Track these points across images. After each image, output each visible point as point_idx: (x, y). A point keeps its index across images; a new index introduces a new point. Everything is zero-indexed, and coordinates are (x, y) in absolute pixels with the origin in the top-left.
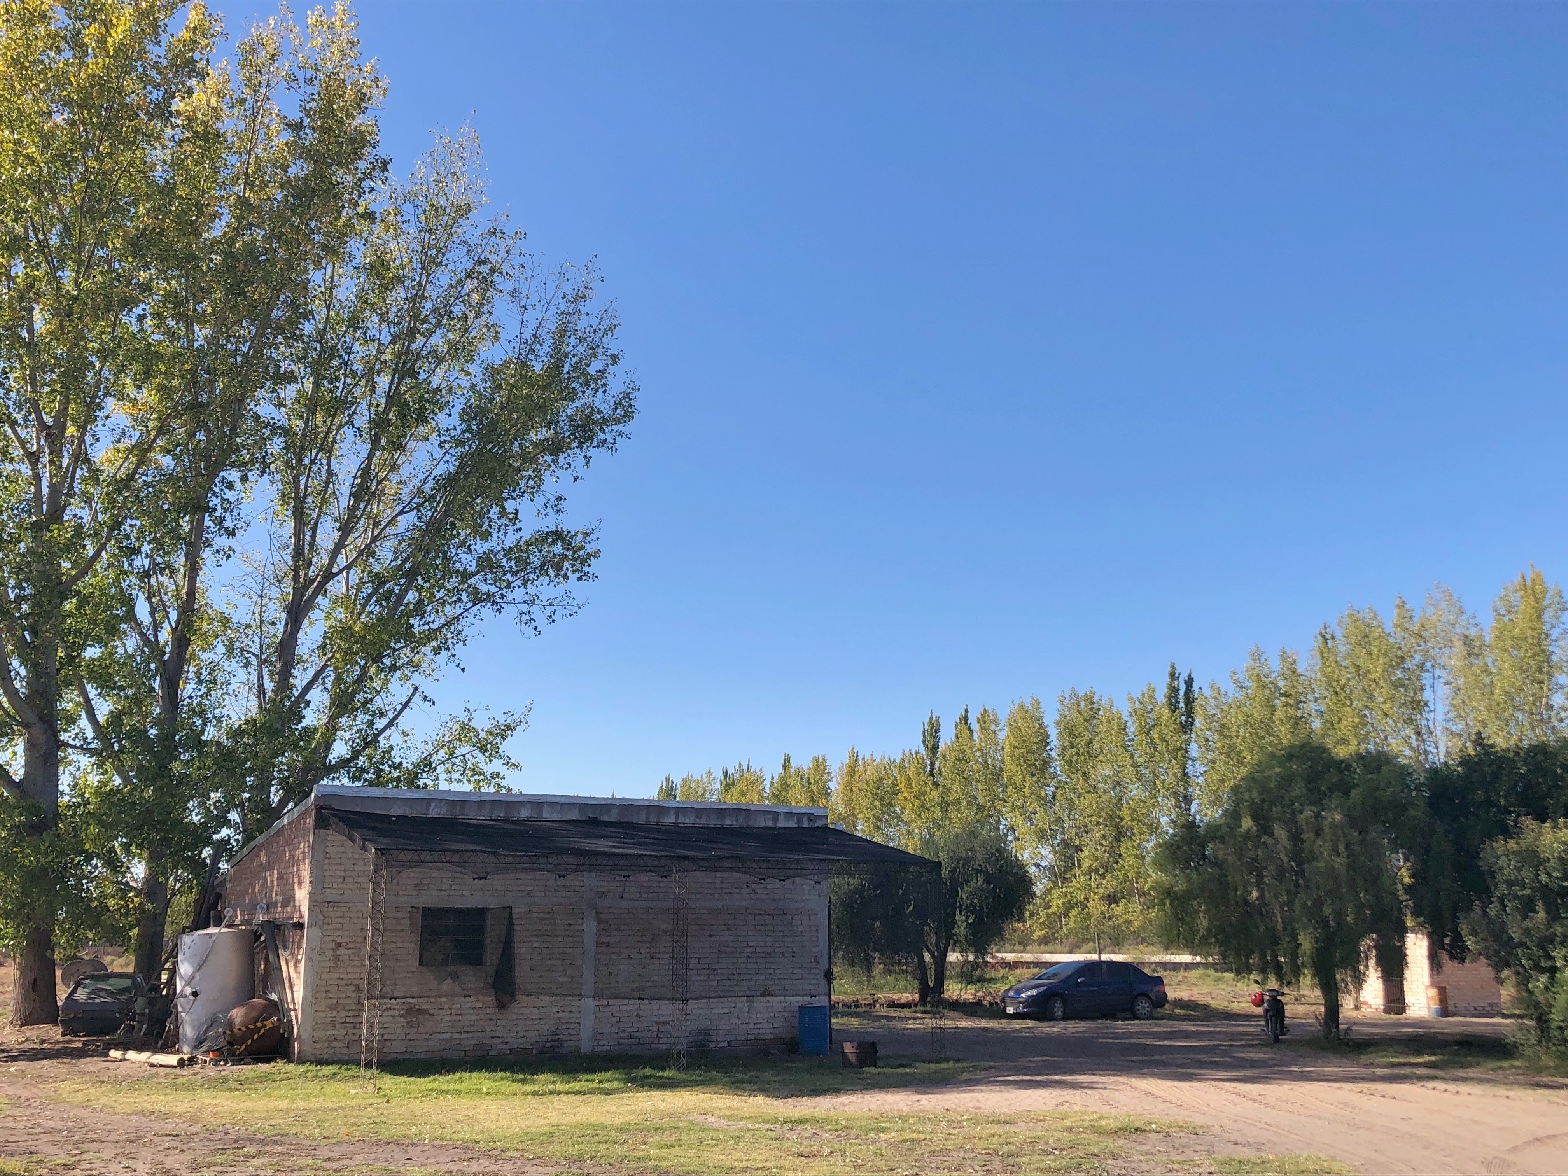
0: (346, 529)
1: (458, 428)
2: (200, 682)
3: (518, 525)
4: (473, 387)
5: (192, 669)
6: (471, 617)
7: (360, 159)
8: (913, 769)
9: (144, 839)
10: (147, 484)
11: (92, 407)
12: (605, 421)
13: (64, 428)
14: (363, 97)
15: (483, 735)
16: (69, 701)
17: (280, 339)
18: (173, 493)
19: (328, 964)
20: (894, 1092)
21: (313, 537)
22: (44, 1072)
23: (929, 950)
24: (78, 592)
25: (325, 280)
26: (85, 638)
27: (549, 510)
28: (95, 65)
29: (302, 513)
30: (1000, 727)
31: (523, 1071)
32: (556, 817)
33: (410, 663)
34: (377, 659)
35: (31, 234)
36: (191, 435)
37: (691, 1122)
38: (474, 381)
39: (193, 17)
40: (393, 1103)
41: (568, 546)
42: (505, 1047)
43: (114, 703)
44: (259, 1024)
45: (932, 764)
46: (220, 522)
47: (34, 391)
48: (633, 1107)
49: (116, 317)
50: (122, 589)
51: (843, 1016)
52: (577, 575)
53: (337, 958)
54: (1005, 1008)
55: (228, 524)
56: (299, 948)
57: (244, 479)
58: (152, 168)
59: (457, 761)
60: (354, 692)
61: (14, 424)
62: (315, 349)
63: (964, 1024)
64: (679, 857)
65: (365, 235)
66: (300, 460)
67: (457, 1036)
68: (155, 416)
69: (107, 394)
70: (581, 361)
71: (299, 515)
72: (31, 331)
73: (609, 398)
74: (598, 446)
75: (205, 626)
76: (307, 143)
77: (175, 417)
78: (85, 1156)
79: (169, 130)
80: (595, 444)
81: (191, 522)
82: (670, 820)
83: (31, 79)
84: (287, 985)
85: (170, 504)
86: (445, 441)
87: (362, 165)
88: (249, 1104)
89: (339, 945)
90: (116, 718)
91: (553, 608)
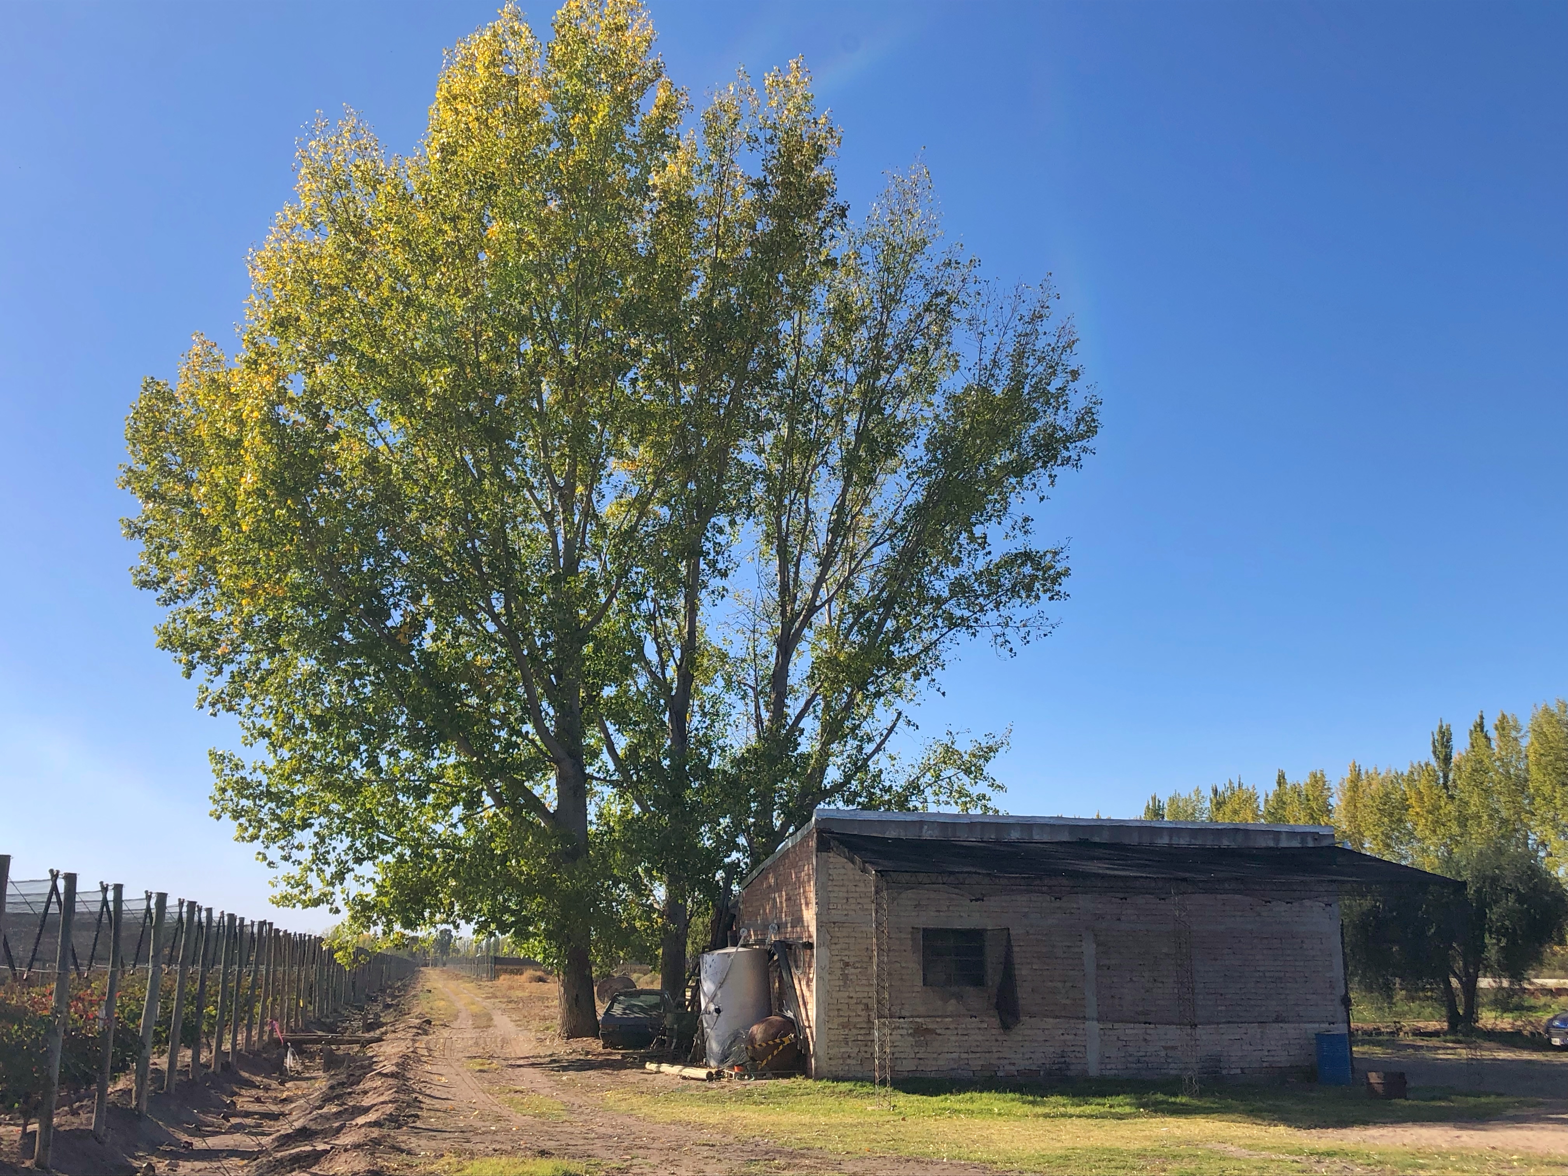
0: (826, 563)
1: (925, 459)
2: (704, 715)
3: (988, 549)
4: (937, 417)
5: (696, 702)
6: (947, 641)
7: (820, 209)
8: (1423, 781)
9: (663, 864)
10: (647, 534)
11: (597, 467)
12: (1069, 439)
13: (573, 488)
14: (820, 149)
15: (966, 757)
16: (592, 738)
17: (757, 389)
18: (672, 541)
19: (837, 983)
20: (1429, 1126)
21: (797, 573)
22: (591, 1082)
23: (1456, 975)
24: (594, 637)
25: (793, 329)
26: (605, 679)
27: (1017, 531)
28: (581, 153)
29: (786, 552)
30: (1522, 733)
31: (1033, 1094)
32: (1046, 839)
33: (893, 689)
34: (862, 687)
35: (535, 313)
36: (684, 485)
37: (1210, 1150)
38: (938, 411)
39: (662, 95)
40: (909, 1120)
41: (1037, 566)
42: (1012, 1068)
43: (630, 737)
44: (778, 1041)
45: (1446, 777)
46: (713, 564)
47: (546, 456)
48: (1147, 1133)
49: (613, 383)
50: (632, 631)
51: (1363, 1045)
52: (1049, 595)
53: (845, 977)
54: (1549, 1040)
55: (720, 566)
56: (810, 967)
57: (733, 523)
58: (635, 241)
59: (944, 784)
60: (843, 719)
61: (531, 488)
62: (789, 395)
63: (1503, 1055)
64: (1177, 879)
65: (828, 281)
66: (781, 502)
67: (965, 1056)
68: (651, 470)
69: (609, 454)
70: (1040, 381)
71: (783, 553)
72: (540, 402)
73: (1071, 415)
74: (1062, 464)
75: (705, 662)
76: (771, 200)
77: (669, 470)
78: (635, 1161)
79: (647, 204)
80: (1059, 462)
81: (688, 566)
82: (1164, 841)
83: (528, 172)
84: (801, 1003)
85: (669, 551)
86: (913, 473)
87: (822, 215)
88: (773, 1118)
89: (847, 964)
90: (633, 751)
91: (1027, 629)
